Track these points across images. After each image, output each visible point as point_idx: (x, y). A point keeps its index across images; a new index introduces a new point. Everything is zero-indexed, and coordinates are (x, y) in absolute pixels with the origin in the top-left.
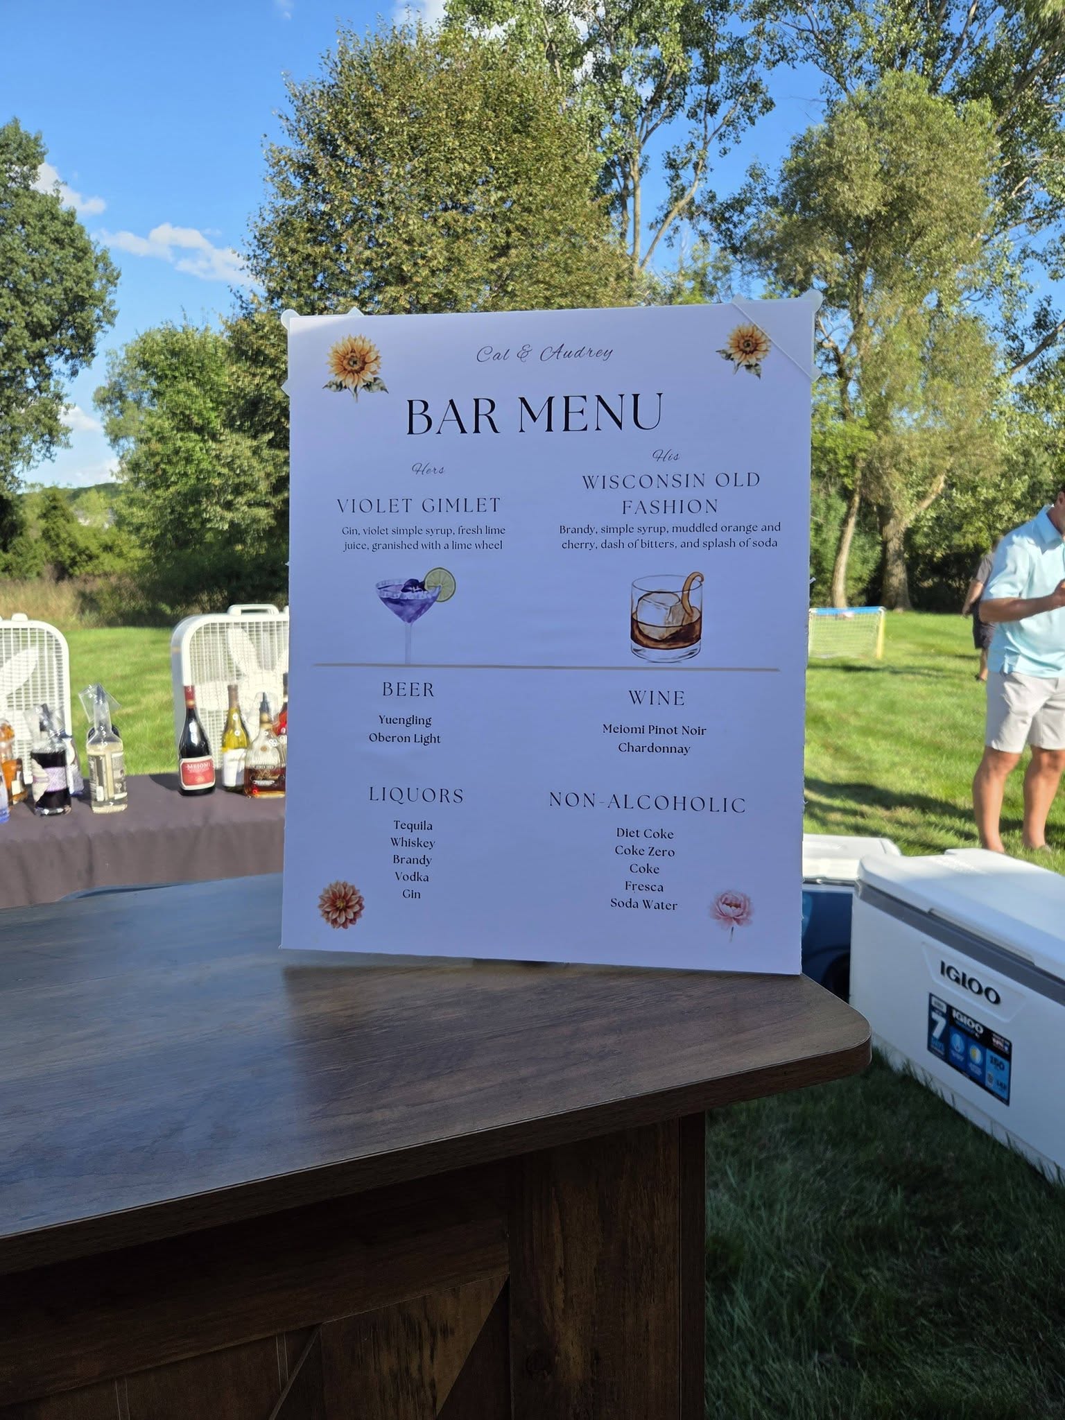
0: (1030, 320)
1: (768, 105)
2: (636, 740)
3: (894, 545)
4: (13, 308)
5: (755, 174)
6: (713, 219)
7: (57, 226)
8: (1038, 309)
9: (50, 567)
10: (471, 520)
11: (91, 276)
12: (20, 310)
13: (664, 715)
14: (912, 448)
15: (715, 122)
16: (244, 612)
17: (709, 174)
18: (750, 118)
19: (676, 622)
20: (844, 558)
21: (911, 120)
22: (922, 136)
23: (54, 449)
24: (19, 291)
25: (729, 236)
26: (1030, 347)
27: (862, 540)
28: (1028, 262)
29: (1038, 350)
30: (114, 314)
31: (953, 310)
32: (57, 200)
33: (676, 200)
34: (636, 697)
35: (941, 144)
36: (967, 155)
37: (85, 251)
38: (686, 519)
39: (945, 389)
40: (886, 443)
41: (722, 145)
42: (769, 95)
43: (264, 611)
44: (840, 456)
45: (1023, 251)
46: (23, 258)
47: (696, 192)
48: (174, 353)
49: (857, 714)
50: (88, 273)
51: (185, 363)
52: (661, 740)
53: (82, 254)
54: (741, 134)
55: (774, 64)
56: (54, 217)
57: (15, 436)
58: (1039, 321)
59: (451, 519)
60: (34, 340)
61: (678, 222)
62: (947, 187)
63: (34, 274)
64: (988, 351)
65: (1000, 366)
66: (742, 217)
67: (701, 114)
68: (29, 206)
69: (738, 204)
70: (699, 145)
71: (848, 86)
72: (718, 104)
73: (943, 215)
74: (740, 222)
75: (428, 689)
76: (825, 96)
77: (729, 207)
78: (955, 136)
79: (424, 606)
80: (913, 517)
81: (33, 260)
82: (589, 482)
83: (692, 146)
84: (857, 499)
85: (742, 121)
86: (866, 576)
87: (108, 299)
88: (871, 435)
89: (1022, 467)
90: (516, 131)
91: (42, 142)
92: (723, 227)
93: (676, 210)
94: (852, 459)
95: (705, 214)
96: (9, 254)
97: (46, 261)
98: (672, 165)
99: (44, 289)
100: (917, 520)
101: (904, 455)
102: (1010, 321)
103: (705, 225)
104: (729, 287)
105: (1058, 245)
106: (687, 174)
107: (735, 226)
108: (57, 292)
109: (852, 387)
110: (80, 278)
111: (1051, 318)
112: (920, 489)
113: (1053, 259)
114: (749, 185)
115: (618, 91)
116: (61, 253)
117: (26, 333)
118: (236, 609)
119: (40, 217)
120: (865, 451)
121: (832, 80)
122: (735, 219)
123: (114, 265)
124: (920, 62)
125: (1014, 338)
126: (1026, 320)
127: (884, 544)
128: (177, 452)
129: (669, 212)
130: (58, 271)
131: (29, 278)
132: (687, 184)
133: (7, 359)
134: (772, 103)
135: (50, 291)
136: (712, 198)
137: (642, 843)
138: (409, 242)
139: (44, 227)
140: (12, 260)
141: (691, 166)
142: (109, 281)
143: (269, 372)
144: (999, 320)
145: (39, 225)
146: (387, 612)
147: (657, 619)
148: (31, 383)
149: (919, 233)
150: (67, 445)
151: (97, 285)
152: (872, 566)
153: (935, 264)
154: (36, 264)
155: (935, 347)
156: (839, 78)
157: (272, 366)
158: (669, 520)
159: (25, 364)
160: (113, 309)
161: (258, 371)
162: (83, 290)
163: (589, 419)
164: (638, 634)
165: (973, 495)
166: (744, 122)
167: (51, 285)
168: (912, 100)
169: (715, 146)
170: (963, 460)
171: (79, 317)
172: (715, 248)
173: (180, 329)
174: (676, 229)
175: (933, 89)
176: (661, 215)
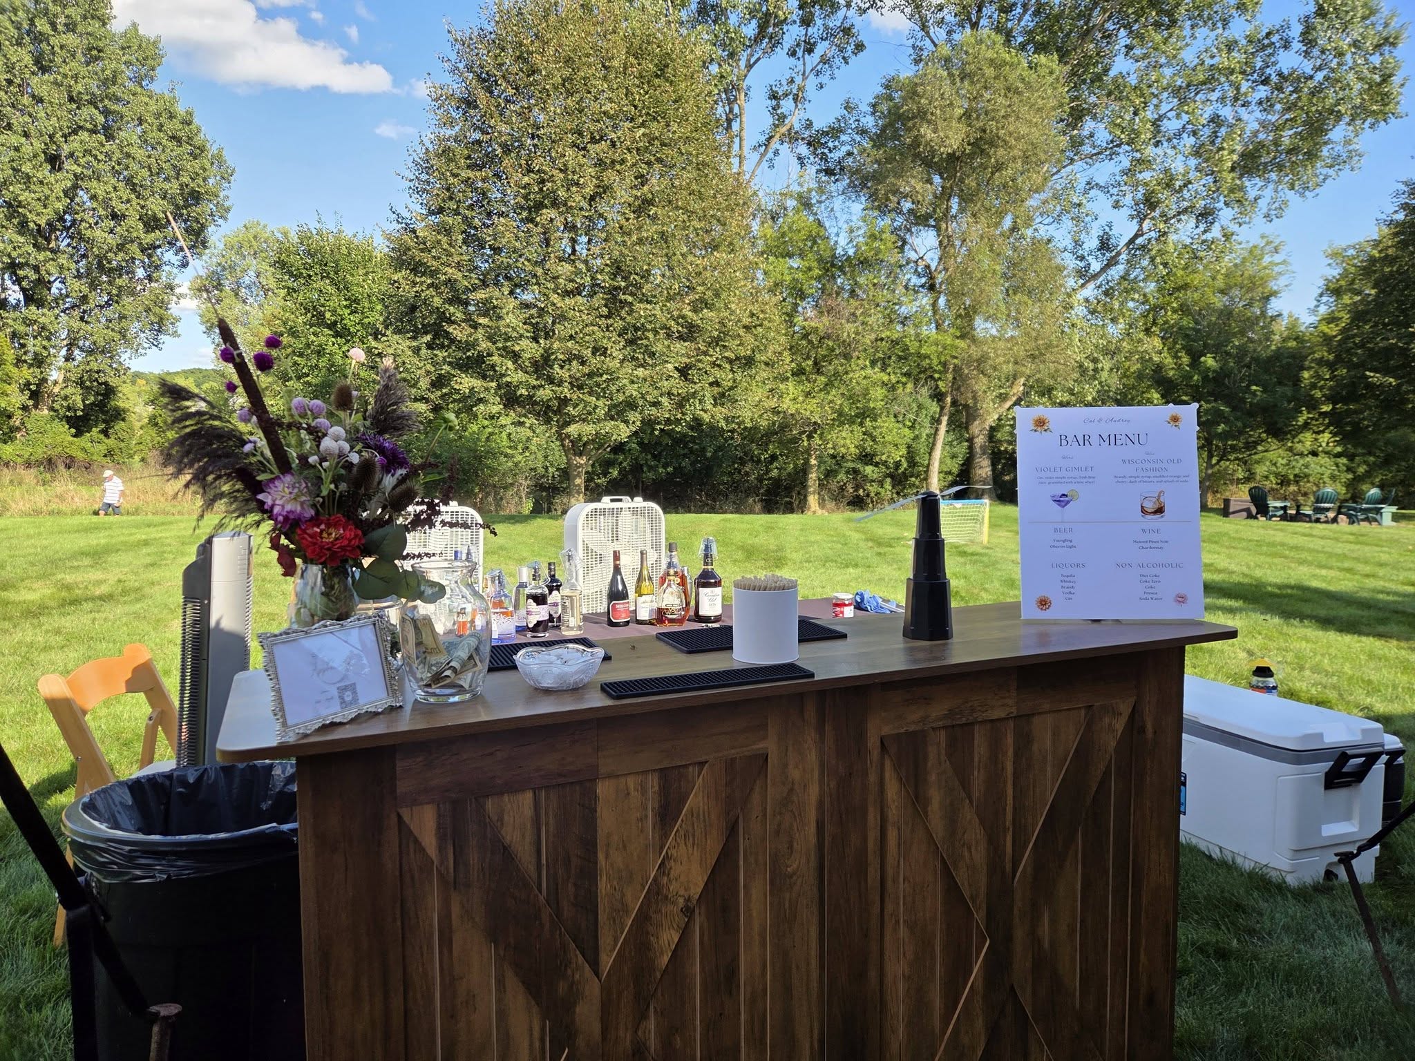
0: (1095, 243)
1: (860, 47)
2: (1145, 545)
3: (980, 441)
4: (128, 201)
5: (848, 107)
6: (809, 144)
7: (176, 124)
8: (1101, 233)
9: (156, 453)
10: (1083, 474)
11: (208, 173)
12: (134, 203)
13: (1155, 537)
14: (997, 356)
15: (813, 60)
16: (612, 501)
17: (807, 105)
18: (844, 58)
19: (1156, 506)
20: (937, 453)
21: (990, 72)
22: (999, 85)
23: (162, 337)
24: (134, 184)
25: (824, 158)
26: (1096, 266)
27: (951, 437)
28: (1093, 193)
29: (1103, 270)
30: (228, 210)
31: (1029, 232)
32: (174, 100)
33: (776, 126)
34: (1144, 531)
35: (1017, 92)
36: (1040, 102)
37: (202, 149)
38: (1158, 474)
39: (1026, 303)
40: (975, 352)
41: (819, 80)
42: (860, 38)
43: (620, 500)
44: (935, 362)
45: (1088, 183)
46: (140, 153)
47: (795, 121)
48: (311, 254)
49: (986, 590)
50: (205, 170)
51: (320, 263)
52: (1154, 545)
53: (198, 152)
54: (836, 71)
55: (865, 11)
56: (172, 116)
57: (124, 324)
58: (1102, 242)
59: (1076, 474)
60: (147, 232)
61: (778, 147)
62: (1024, 130)
63: (150, 169)
64: (1060, 269)
65: (1071, 283)
66: (837, 143)
67: (800, 54)
68: (147, 104)
69: (834, 132)
70: (798, 80)
71: (932, 34)
72: (815, 44)
73: (1021, 154)
74: (835, 147)
75: (1071, 530)
76: (911, 41)
77: (825, 134)
78: (1029, 86)
79: (1068, 502)
80: (996, 417)
81: (149, 157)
82: (1124, 462)
83: (792, 81)
84: (949, 399)
85: (836, 60)
86: (955, 471)
87: (221, 195)
88: (962, 344)
89: (1091, 373)
90: (657, 76)
91: (160, 46)
92: (819, 151)
93: (777, 136)
94: (944, 364)
95: (803, 139)
96: (125, 150)
97: (163, 157)
98: (774, 96)
99: (160, 184)
100: (999, 419)
101: (990, 362)
102: (1078, 243)
103: (803, 150)
104: (832, 210)
105: (1118, 178)
106: (787, 105)
107: (830, 151)
108: (173, 187)
109: (942, 301)
110: (197, 174)
111: (1113, 241)
112: (1003, 391)
113: (1115, 191)
114: (844, 117)
115: (728, 32)
116: (179, 151)
117: (141, 226)
118: (606, 499)
119: (158, 115)
120: (956, 358)
121: (917, 28)
122: (830, 144)
123: (229, 162)
124: (995, 16)
125: (1082, 258)
126: (1092, 243)
127: (970, 440)
128: (308, 346)
129: (771, 137)
130: (175, 167)
131: (145, 172)
132: (787, 113)
133: (120, 250)
134: (863, 45)
135: (167, 186)
136: (809, 124)
137: (1149, 579)
138: (564, 171)
139: (162, 125)
140: (128, 155)
141: (791, 97)
142: (223, 178)
143: (429, 281)
144: (1068, 242)
145: (157, 122)
146: (1055, 505)
147: (1150, 506)
148: (140, 273)
149: (999, 167)
150: (175, 334)
151: (211, 181)
152: (960, 460)
153: (1013, 193)
154: (153, 160)
155: (1014, 265)
156: (924, 27)
157: (432, 277)
158: (1152, 474)
159: (138, 255)
160: (227, 204)
161: (418, 280)
162: (199, 186)
163: (1123, 441)
164: (1143, 510)
165: (1050, 398)
166: (838, 61)
167: (167, 179)
168: (990, 54)
169: (812, 82)
170: (1042, 366)
171: (195, 211)
172: (812, 170)
173: (314, 232)
174: (776, 153)
175: (1008, 42)
176: (763, 139)
